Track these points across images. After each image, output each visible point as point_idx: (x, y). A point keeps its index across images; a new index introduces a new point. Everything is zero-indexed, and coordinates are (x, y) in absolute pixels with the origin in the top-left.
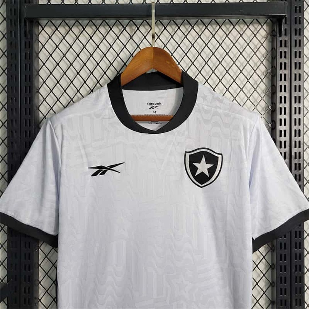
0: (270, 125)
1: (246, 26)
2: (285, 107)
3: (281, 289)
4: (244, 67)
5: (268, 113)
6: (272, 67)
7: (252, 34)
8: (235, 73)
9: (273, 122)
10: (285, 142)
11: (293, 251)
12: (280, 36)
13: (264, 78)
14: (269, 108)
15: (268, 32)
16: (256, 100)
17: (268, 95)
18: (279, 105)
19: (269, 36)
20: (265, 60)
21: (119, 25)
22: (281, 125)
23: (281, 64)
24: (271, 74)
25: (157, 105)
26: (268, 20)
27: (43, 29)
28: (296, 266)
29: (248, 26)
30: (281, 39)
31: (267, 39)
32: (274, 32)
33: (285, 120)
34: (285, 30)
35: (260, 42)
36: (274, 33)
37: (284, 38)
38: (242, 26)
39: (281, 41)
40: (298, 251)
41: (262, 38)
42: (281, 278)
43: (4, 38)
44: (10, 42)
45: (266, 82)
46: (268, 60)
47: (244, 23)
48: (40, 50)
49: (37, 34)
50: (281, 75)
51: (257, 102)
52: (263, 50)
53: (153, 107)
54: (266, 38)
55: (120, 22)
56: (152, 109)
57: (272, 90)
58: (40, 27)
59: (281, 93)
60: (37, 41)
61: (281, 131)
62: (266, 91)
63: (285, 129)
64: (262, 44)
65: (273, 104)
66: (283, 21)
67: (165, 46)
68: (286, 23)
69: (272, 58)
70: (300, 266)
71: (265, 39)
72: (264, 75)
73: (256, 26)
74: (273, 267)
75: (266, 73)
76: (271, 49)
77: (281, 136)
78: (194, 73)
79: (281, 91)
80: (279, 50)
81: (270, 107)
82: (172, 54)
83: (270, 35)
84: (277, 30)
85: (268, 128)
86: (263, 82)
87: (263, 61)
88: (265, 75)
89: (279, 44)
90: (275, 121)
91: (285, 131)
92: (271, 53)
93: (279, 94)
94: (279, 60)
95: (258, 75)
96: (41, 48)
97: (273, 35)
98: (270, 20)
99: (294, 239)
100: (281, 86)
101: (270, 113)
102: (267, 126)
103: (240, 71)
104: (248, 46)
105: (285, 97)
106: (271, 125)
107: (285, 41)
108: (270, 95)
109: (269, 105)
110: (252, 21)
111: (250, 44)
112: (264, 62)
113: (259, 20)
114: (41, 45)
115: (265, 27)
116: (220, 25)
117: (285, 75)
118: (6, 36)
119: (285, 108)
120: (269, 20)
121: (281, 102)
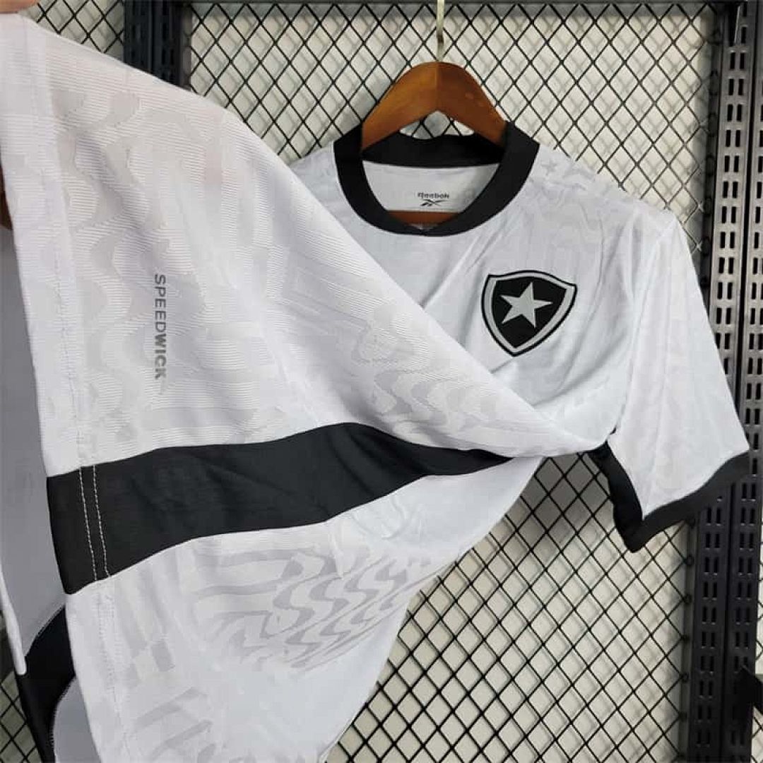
0: (698, 246)
1: (654, 21)
2: (734, 205)
3: (705, 609)
4: (645, 115)
5: (695, 219)
6: (709, 116)
7: (666, 39)
8: (624, 127)
9: (707, 241)
10: (730, 285)
11: (736, 528)
12: (731, 44)
13: (689, 140)
14: (697, 207)
15: (704, 34)
16: (668, 190)
17: (697, 180)
18: (720, 202)
19: (706, 43)
20: (693, 99)
21: (367, 15)
22: (723, 246)
23: (730, 107)
24: (707, 130)
25: (439, 199)
26: (704, 7)
27: (201, 22)
28: (741, 561)
29: (659, 21)
30: (732, 51)
31: (700, 52)
32: (717, 35)
33: (733, 235)
34: (744, 30)
35: (684, 57)
36: (718, 38)
37: (739, 49)
38: (645, 20)
39: (733, 55)
40: (747, 527)
41: (690, 50)
42: (706, 585)
43: (118, 42)
44: (130, 50)
45: (694, 148)
46: (701, 99)
47: (651, 14)
48: (192, 69)
49: (188, 33)
50: (729, 133)
51: (671, 194)
52: (690, 77)
53: (430, 203)
54: (699, 49)
55: (369, 9)
56: (426, 206)
57: (707, 166)
58: (194, 18)
59: (727, 174)
60: (188, 49)
61: (722, 261)
62: (692, 170)
63: (732, 256)
64: (689, 62)
65: (709, 199)
66: (739, 9)
67: (469, 63)
68: (745, 14)
69: (710, 93)
70: (750, 561)
71: (696, 50)
72: (690, 132)
73: (677, 20)
74: (690, 561)
75: (696, 129)
76: (708, 73)
77: (721, 271)
78: (531, 126)
79: (727, 169)
80: (728, 75)
81: (700, 206)
82: (484, 82)
83: (709, 42)
84: (724, 30)
85: (693, 252)
86: (688, 149)
87: (689, 100)
88: (692, 132)
89: (727, 63)
90: (710, 238)
91: (731, 260)
92: (708, 81)
93: (722, 177)
94: (726, 100)
95: (676, 133)
96: (196, 64)
97: (714, 43)
98: (710, 6)
99: (741, 502)
100: (727, 158)
101: (701, 219)
102: (692, 248)
103: (635, 124)
104: (656, 67)
105: (735, 184)
106: (702, 247)
107: (743, 56)
108: (702, 179)
109: (697, 201)
110: (669, 10)
111: (660, 61)
112: (692, 104)
113: (684, 8)
114: (195, 56)
115: (697, 22)
116: (595, 18)
117: (738, 133)
118: (122, 37)
119: (734, 209)
120: (707, 7)
121: (725, 195)
